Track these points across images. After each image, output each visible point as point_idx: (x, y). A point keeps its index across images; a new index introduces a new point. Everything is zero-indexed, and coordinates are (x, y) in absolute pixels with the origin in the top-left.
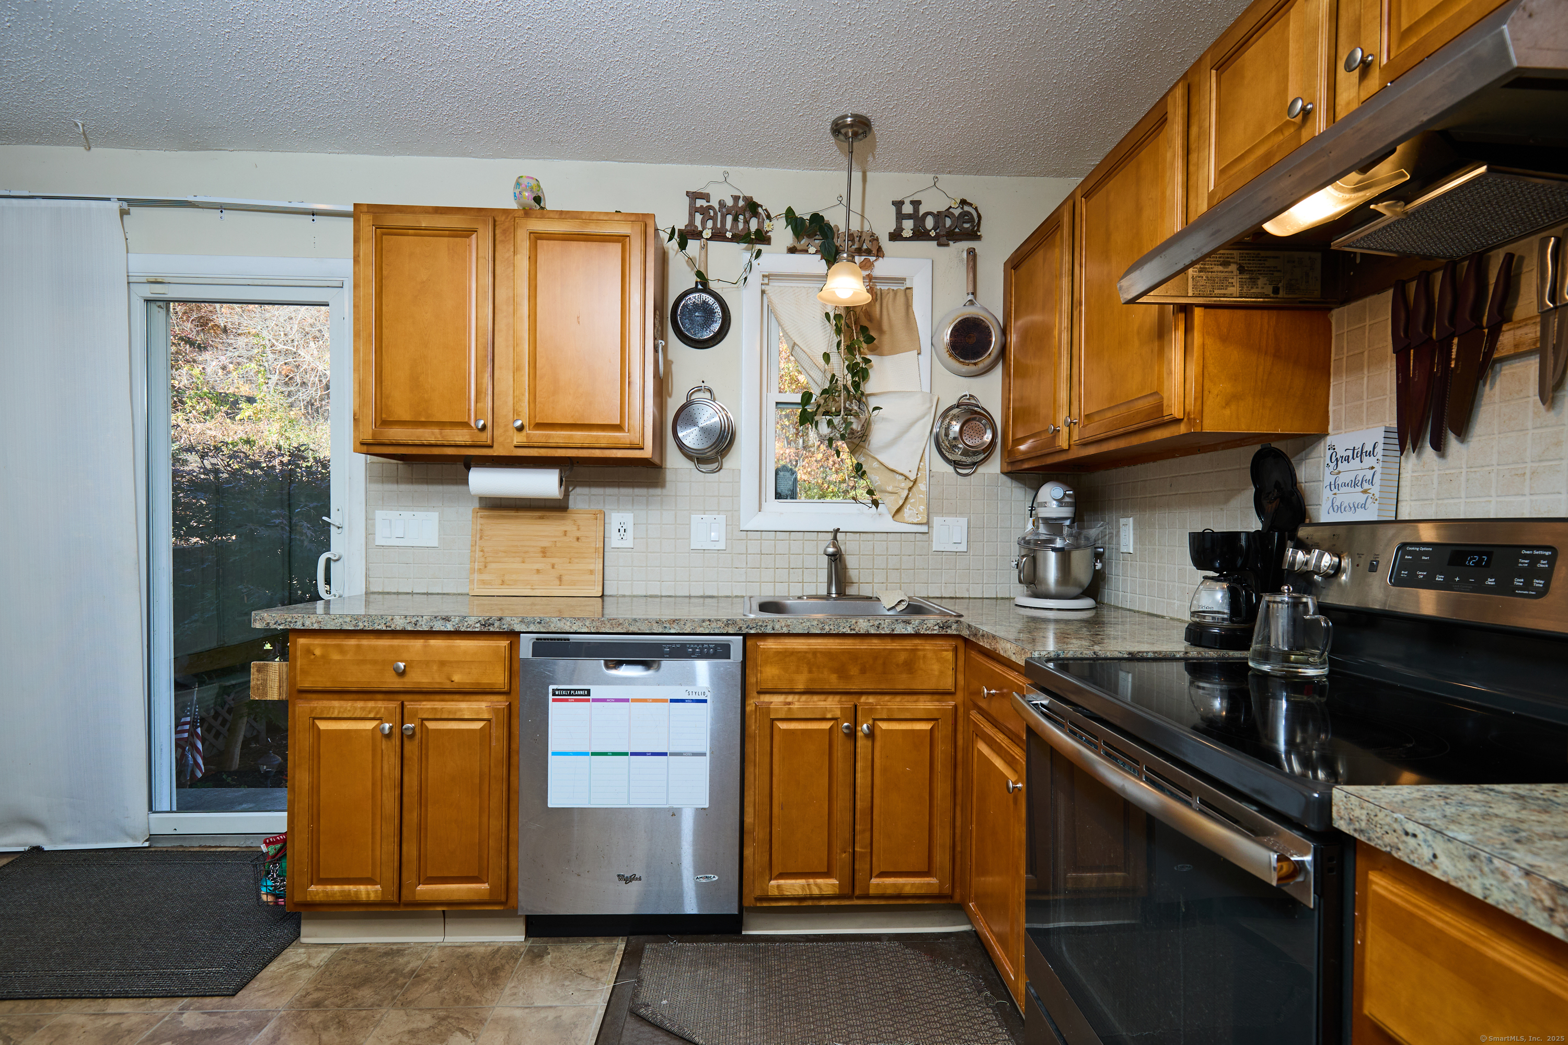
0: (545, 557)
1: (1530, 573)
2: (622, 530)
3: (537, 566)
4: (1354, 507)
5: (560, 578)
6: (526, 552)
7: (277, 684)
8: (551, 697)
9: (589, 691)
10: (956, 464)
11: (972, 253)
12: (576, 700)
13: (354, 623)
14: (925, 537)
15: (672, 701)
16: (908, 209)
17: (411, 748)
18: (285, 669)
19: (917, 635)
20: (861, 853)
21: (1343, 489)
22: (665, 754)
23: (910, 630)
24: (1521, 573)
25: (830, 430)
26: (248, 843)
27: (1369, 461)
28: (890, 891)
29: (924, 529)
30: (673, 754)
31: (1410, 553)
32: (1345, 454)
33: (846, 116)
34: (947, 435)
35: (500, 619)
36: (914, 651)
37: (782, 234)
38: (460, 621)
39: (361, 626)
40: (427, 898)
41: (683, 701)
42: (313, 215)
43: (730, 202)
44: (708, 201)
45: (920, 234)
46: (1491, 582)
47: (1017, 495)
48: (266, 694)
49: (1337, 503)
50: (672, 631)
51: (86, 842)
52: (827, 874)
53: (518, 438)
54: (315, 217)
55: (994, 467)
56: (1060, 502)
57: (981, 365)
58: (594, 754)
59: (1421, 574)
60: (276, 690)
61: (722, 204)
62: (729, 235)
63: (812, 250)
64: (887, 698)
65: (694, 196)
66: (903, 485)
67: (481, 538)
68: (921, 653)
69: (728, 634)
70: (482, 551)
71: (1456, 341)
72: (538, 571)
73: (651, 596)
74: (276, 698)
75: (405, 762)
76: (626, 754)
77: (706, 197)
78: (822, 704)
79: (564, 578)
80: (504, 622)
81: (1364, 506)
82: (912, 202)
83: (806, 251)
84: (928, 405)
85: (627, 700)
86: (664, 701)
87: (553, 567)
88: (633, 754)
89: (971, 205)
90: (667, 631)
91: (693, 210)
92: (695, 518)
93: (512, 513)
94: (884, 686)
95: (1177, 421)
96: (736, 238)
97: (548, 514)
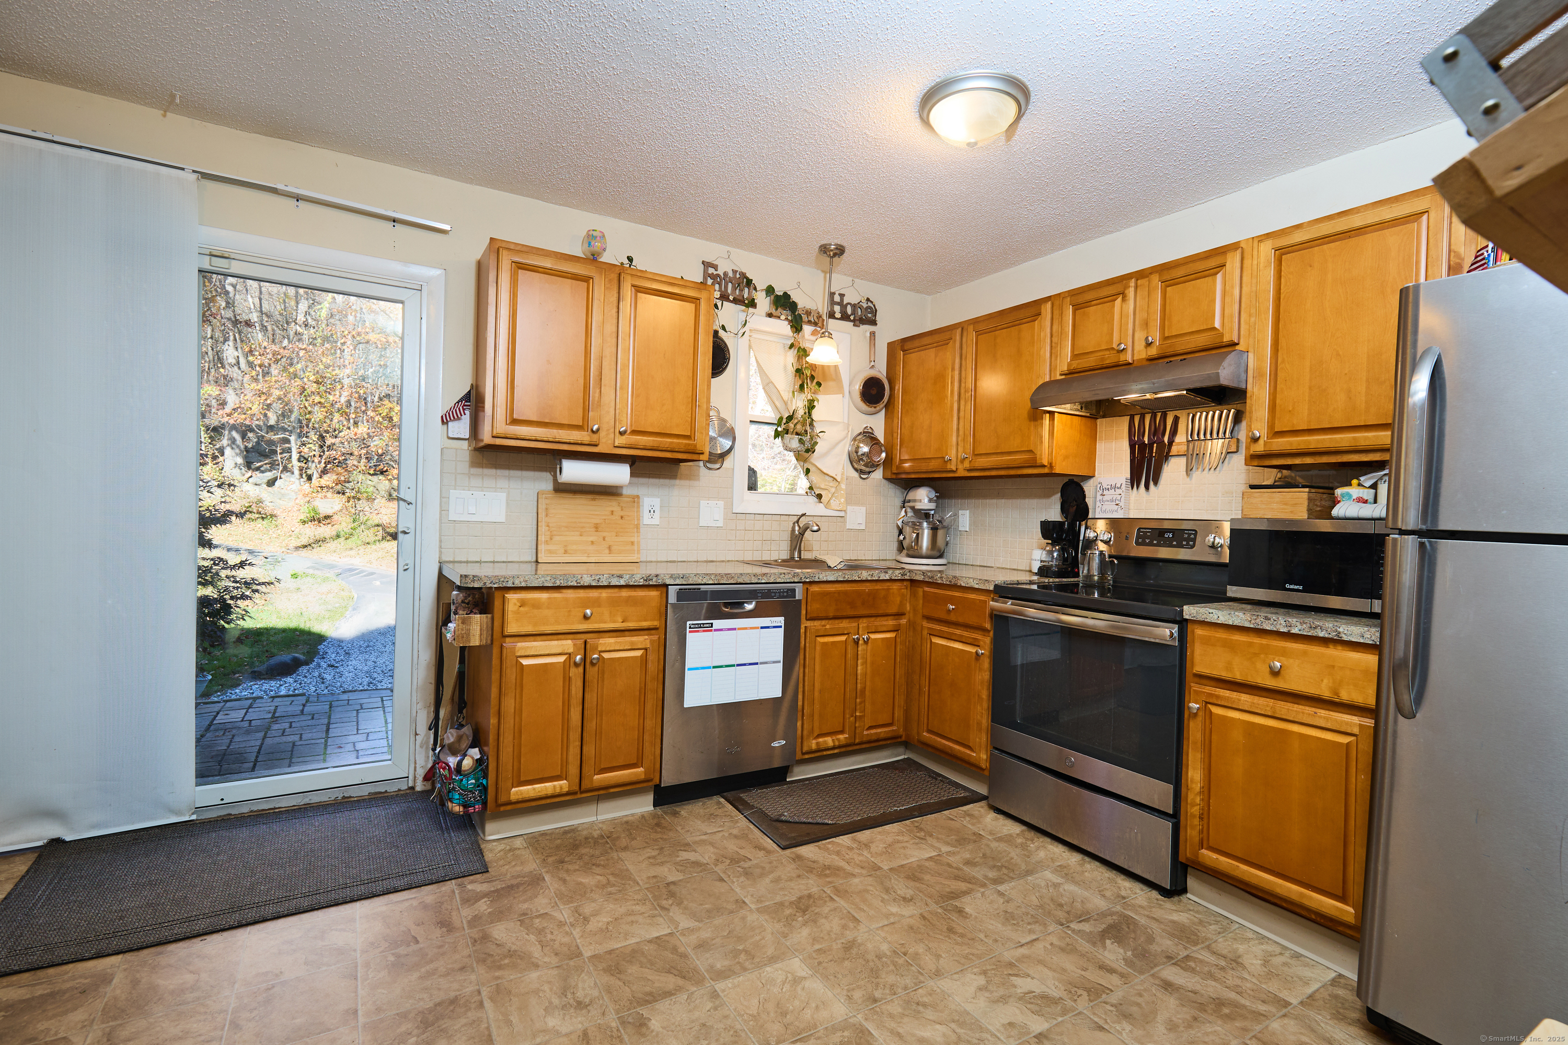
0: (597, 531)
1: (1188, 540)
2: (652, 511)
3: (591, 539)
4: (1112, 511)
5: (609, 548)
6: (583, 527)
7: (478, 633)
8: (688, 630)
9: (712, 624)
10: (861, 472)
11: (873, 334)
12: (704, 631)
13: (553, 581)
14: (842, 519)
15: (762, 628)
16: (837, 298)
17: (592, 672)
18: (485, 620)
19: (891, 580)
20: (860, 716)
21: (1106, 503)
22: (757, 664)
23: (888, 577)
24: (1185, 540)
25: (798, 445)
26: (307, 801)
27: (1118, 491)
28: (874, 738)
29: (842, 514)
30: (761, 663)
31: (1142, 532)
32: (1107, 487)
33: (831, 245)
34: (857, 452)
35: (657, 576)
36: (888, 589)
37: (764, 302)
38: (630, 578)
39: (558, 583)
40: (603, 784)
41: (768, 627)
42: (394, 221)
43: (731, 274)
44: (716, 270)
45: (845, 317)
46: (1175, 543)
47: (893, 495)
48: (469, 641)
49: (1104, 509)
50: (763, 581)
51: (119, 825)
52: (842, 732)
53: (620, 441)
54: (395, 224)
55: (878, 474)
56: (930, 500)
57: (878, 408)
58: (714, 667)
59: (1147, 541)
60: (477, 637)
61: (725, 274)
62: (731, 298)
63: (783, 317)
64: (873, 619)
65: (707, 265)
66: (831, 484)
67: (547, 515)
68: (891, 591)
69: (794, 582)
70: (548, 526)
71: (1155, 445)
72: (592, 543)
73: (670, 562)
74: (477, 644)
75: (587, 684)
76: (733, 666)
77: (715, 267)
78: (842, 625)
79: (613, 548)
80: (659, 578)
81: (1117, 511)
82: (840, 295)
83: (779, 317)
84: (846, 432)
85: (735, 629)
86: (757, 628)
87: (604, 539)
88: (738, 665)
89: (872, 302)
90: (760, 581)
91: (706, 275)
92: (703, 503)
93: (571, 496)
94: (873, 612)
95: (1044, 466)
96: (736, 301)
97: (597, 497)
